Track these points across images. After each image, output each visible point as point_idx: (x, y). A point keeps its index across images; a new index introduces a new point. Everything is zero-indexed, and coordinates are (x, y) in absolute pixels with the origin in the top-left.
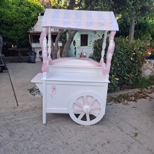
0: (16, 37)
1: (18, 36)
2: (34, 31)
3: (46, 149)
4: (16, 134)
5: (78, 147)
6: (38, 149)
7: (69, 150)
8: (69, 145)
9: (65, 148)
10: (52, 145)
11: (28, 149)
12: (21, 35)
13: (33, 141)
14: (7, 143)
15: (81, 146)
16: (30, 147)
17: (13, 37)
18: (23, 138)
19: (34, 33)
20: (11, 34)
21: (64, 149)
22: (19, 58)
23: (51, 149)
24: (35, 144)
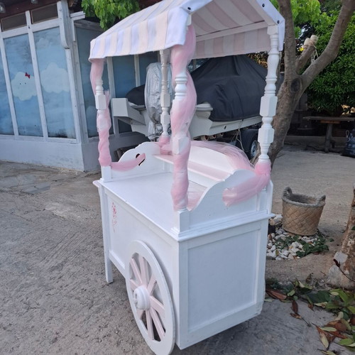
22: (326, 139)
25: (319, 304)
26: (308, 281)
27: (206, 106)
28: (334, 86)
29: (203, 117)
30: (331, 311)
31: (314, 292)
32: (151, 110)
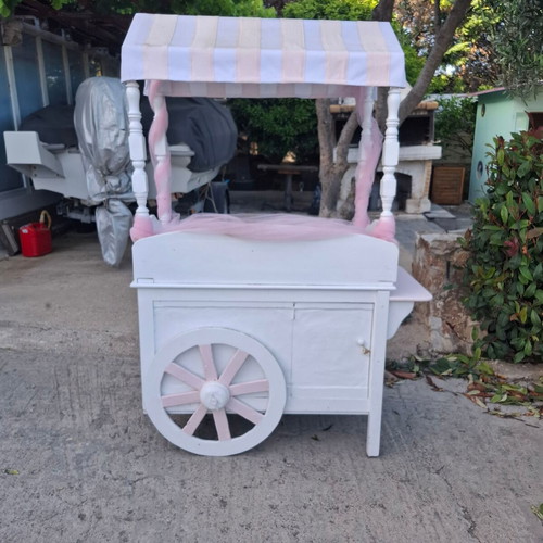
0: (289, 128)
1: (295, 124)
2: (343, 106)
3: (151, 494)
4: (113, 422)
5: (248, 526)
6: (130, 487)
7: (215, 525)
8: (227, 511)
9: (205, 514)
10: (177, 488)
11: (108, 475)
12: (303, 122)
13: (137, 458)
14: (70, 442)
15: (264, 527)
16: (114, 473)
17: (278, 129)
18: (118, 440)
19: (341, 113)
20: (276, 119)
21: (201, 516)
22: (286, 195)
23: (166, 499)
24: (135, 468)
25: (445, 373)
26: (419, 353)
27: (183, 149)
28: (283, 126)
29: (180, 166)
30: (459, 376)
31: (433, 363)
32: (102, 154)
